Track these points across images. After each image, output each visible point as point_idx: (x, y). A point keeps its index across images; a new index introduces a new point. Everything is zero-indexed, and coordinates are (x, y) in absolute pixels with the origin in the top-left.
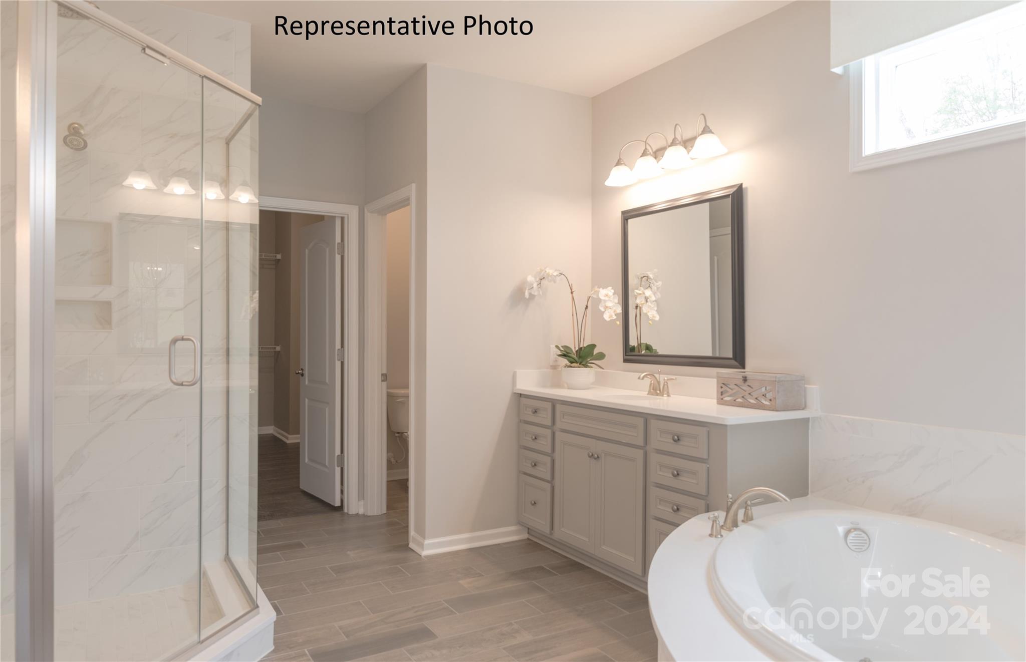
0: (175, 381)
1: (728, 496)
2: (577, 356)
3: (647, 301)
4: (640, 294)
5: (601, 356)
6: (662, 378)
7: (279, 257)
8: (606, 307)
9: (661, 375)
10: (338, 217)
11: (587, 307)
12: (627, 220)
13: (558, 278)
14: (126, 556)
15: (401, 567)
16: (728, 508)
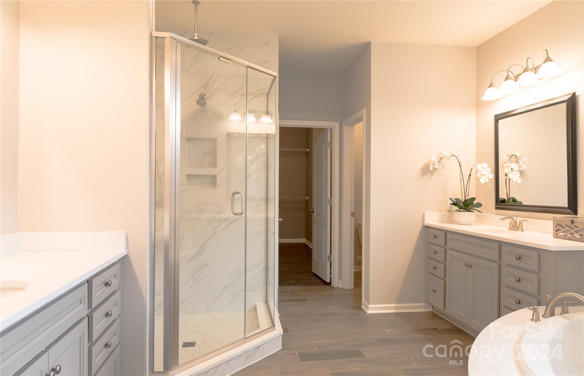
0: (234, 212)
1: (547, 297)
2: (463, 205)
3: (512, 171)
4: (508, 166)
5: (479, 205)
6: (518, 219)
7: (308, 150)
8: (482, 175)
9: (517, 218)
10: (329, 128)
11: (470, 175)
12: (498, 121)
13: (452, 158)
14: (222, 295)
15: (354, 317)
16: (547, 304)
